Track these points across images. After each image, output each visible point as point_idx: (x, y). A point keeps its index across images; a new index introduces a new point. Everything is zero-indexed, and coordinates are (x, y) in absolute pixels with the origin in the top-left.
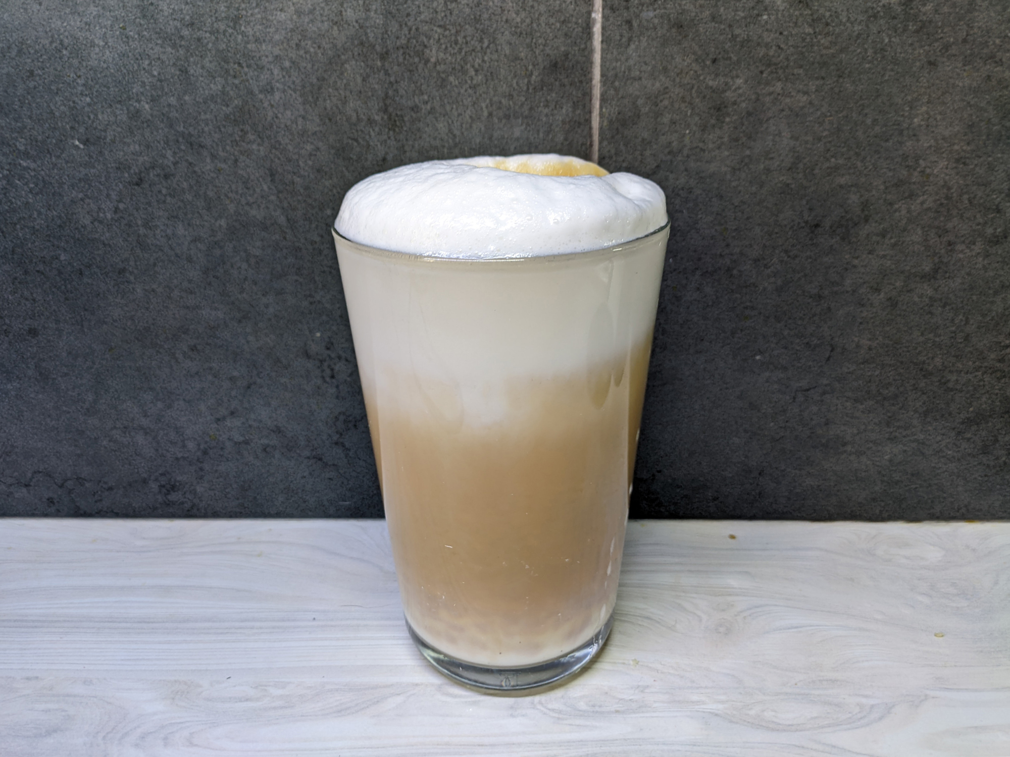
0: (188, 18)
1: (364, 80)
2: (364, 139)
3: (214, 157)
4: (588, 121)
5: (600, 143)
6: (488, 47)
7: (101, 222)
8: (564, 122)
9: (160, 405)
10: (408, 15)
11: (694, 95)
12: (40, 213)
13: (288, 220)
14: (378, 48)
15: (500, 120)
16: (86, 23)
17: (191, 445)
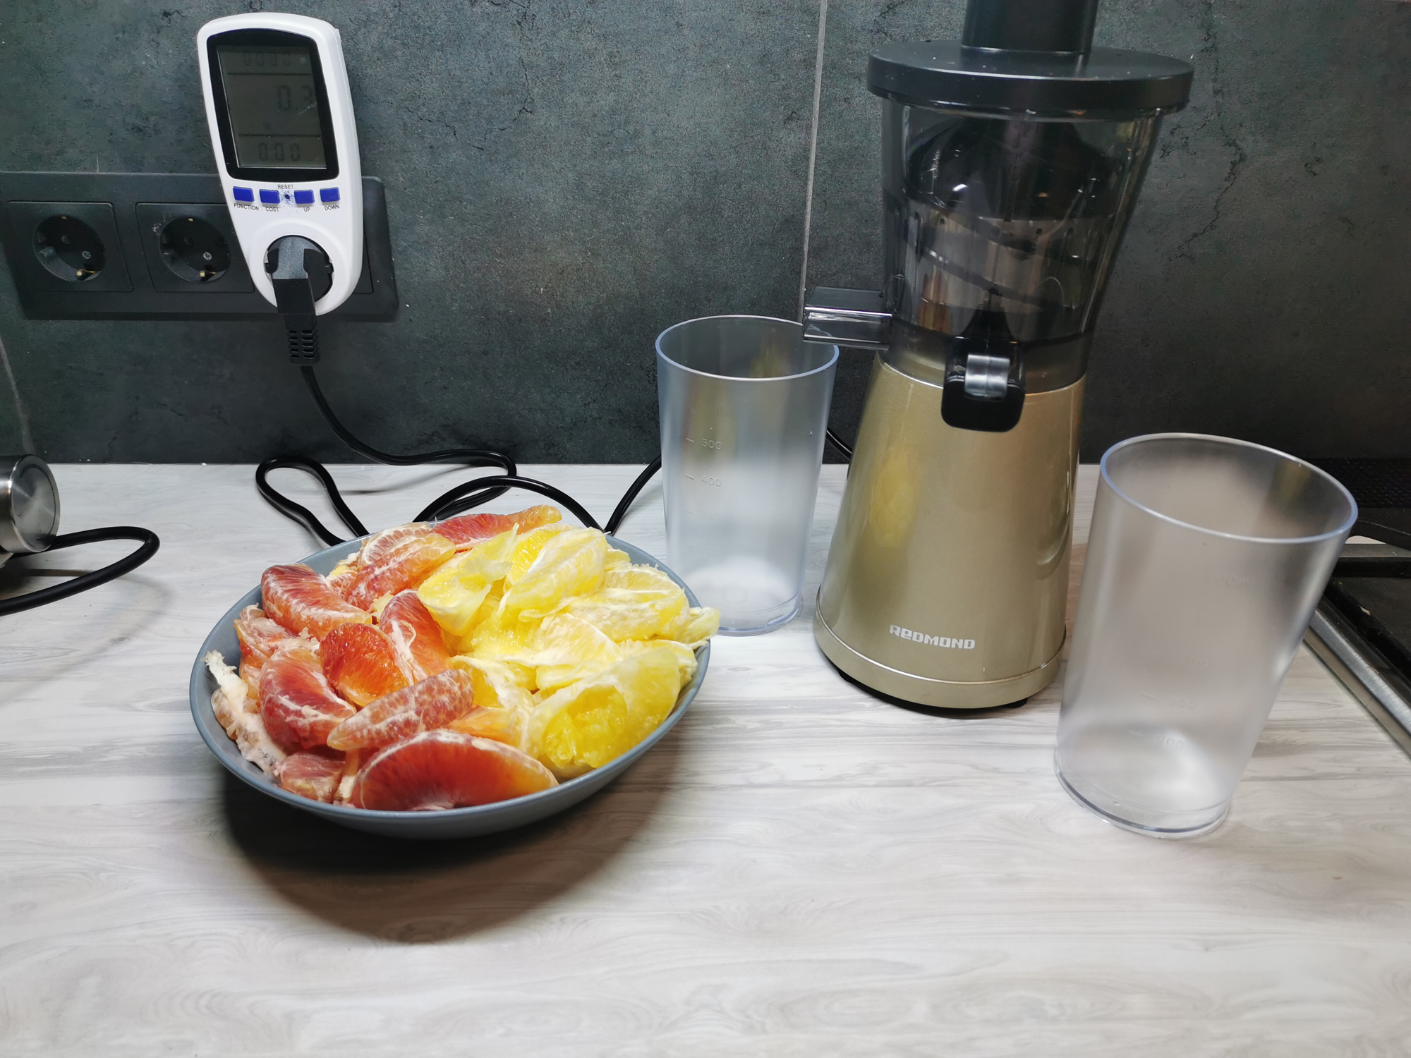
0: (600, 190)
1: (689, 224)
2: (686, 253)
3: (604, 260)
4: (802, 248)
5: (808, 259)
6: (754, 210)
7: (537, 293)
8: (790, 248)
9: (553, 396)
10: (715, 194)
11: (856, 237)
12: (502, 287)
13: (640, 295)
14: (698, 210)
15: (758, 246)
16: (546, 190)
17: (568, 420)
